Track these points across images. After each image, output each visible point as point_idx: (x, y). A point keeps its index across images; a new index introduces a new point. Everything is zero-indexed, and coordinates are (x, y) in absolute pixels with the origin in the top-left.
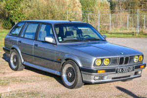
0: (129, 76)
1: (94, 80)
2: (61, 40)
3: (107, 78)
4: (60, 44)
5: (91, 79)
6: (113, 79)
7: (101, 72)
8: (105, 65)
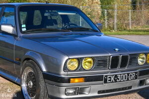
0: (130, 87)
1: (66, 94)
2: (24, 30)
3: (89, 92)
4: (22, 35)
5: (59, 92)
6: (99, 92)
7: (77, 80)
8: (85, 70)
